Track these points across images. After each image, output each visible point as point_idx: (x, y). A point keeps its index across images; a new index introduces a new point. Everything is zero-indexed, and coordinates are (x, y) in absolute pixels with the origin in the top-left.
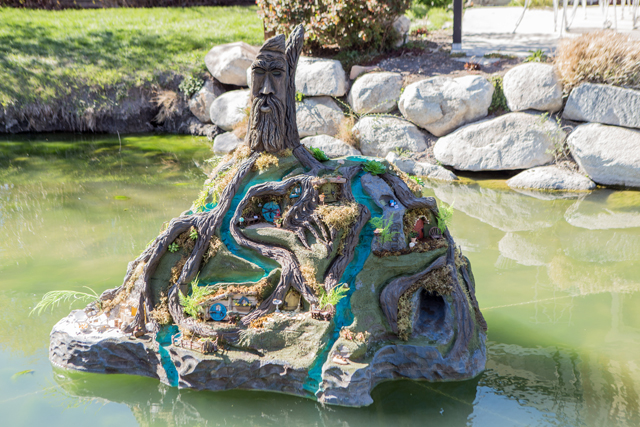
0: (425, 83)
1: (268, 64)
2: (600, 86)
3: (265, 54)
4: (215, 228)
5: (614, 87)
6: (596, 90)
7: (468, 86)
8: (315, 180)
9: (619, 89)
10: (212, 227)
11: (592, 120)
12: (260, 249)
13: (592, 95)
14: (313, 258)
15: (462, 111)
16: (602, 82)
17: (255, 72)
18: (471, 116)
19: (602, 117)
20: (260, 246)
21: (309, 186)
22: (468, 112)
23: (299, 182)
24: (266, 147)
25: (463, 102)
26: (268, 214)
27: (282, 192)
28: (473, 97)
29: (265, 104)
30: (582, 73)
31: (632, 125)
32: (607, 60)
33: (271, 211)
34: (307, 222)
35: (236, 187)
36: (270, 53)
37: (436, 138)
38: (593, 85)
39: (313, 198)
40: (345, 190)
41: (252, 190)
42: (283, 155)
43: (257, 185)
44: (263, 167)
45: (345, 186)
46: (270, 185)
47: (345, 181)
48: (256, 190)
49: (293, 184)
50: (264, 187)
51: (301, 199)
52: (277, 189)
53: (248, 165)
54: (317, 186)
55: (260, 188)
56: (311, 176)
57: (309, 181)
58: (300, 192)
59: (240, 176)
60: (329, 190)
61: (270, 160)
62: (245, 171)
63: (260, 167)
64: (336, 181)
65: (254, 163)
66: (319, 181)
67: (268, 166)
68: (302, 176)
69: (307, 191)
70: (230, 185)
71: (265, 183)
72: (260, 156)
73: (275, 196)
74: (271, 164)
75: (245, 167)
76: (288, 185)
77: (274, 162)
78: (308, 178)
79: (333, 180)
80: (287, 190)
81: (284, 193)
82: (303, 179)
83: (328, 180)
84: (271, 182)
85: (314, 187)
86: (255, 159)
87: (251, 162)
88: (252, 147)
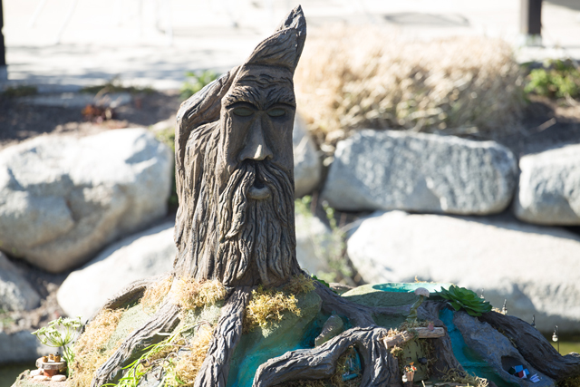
0: (23, 153)
1: (264, 94)
2: (394, 134)
3: (258, 72)
5: (422, 136)
6: (388, 145)
7: (128, 153)
8: (390, 336)
9: (433, 138)
11: (387, 206)
13: (381, 154)
15: (118, 207)
16: (399, 127)
17: (234, 114)
18: (137, 217)
19: (407, 198)
21: (380, 350)
22: (129, 211)
23: (357, 344)
24: (264, 276)
25: (121, 189)
27: (328, 370)
28: (143, 177)
29: (258, 183)
30: (355, 109)
31: (469, 209)
32: (398, 81)
36: (267, 71)
37: (60, 276)
38: (380, 136)
39: (393, 375)
40: (447, 352)
41: (265, 371)
42: (298, 289)
43: (271, 362)
44: (267, 320)
45: (445, 343)
46: (299, 359)
47: (443, 331)
48: (272, 373)
49: (345, 349)
50: (288, 363)
51: (370, 380)
52: (318, 365)
53: (236, 319)
54: (396, 348)
55: (281, 367)
56: (379, 329)
57: (378, 339)
58: (359, 367)
59: (229, 345)
60: (413, 355)
61: (282, 305)
62: (235, 332)
63: (259, 321)
64: (429, 334)
65: (244, 314)
66: (398, 338)
67: (280, 317)
68: (360, 330)
69: (379, 361)
70: (212, 367)
71: (288, 354)
72: (250, 297)
73: (312, 380)
74: (285, 311)
75: (232, 324)
76: (338, 354)
77: (292, 307)
78: (373, 332)
79: (423, 332)
80: (336, 365)
81: (332, 372)
82: (364, 335)
83: (413, 332)
84: (298, 351)
85: (392, 351)
86: (242, 304)
87: (238, 313)
88: (228, 281)
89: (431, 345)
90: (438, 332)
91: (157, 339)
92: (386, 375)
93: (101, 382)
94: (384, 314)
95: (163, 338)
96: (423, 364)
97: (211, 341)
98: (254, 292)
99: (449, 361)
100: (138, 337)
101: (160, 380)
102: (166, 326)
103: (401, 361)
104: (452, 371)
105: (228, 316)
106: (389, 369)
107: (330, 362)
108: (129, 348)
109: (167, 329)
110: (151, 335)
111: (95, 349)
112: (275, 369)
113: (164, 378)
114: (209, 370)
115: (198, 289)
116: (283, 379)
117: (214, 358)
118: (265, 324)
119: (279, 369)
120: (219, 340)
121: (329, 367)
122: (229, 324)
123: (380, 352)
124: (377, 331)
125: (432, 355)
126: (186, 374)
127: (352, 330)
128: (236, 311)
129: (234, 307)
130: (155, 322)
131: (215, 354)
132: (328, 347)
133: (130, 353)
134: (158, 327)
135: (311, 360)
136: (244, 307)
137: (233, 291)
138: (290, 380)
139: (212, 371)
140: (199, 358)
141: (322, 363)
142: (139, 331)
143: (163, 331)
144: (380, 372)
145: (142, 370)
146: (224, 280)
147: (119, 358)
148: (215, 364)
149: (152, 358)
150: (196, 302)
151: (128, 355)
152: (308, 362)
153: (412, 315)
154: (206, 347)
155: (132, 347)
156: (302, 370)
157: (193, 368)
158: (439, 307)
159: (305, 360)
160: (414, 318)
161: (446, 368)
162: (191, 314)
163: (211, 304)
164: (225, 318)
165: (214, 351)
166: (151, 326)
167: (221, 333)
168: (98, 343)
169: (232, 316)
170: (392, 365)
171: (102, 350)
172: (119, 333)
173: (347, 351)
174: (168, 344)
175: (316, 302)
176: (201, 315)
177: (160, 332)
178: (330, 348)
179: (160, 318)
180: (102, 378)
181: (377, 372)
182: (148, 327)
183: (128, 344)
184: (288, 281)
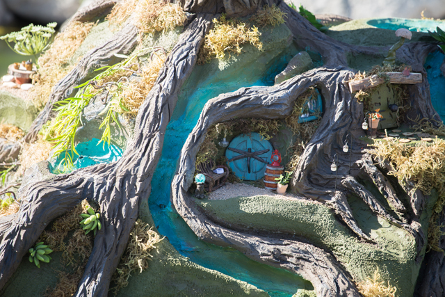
4: (139, 201)
8: (356, 79)
10: (133, 200)
12: (252, 246)
14: (385, 262)
20: (252, 240)
21: (344, 93)
23: (319, 86)
26: (241, 163)
27: (283, 111)
33: (249, 155)
34: (349, 179)
35: (173, 101)
39: (355, 121)
40: (422, 100)
41: (213, 107)
42: (265, 21)
43: (222, 97)
44: (225, 52)
45: (420, 90)
46: (252, 96)
47: (420, 78)
48: (222, 109)
49: (305, 90)
50: (240, 100)
51: (328, 124)
52: (273, 104)
53: (191, 48)
54: (362, 93)
55: (233, 103)
56: (345, 71)
57: (343, 81)
58: (320, 109)
59: (178, 75)
60: (383, 101)
61: (243, 37)
62: (187, 63)
63: (217, 52)
64: (403, 79)
65: (202, 44)
66: (366, 82)
67: (239, 50)
68: (325, 71)
69: (340, 105)
70: (158, 97)
71: (242, 90)
72: (211, 26)
73: (266, 119)
74: (246, 45)
75: (185, 53)
76: (296, 94)
77: (253, 40)
78: (339, 74)
79: (396, 77)
80: (293, 105)
81: (287, 112)
82: (328, 77)
83: (384, 77)
84: (254, 88)
85: (357, 95)
86: (201, 33)
87: (194, 43)
88: (189, 6)
89: (406, 91)
90: (416, 77)
91: (113, 61)
92: (347, 121)
93: (56, 98)
94: (364, 54)
95: (121, 60)
96: (393, 111)
97: (162, 68)
98: (215, 21)
99: (424, 110)
100: (95, 57)
101: (106, 104)
102: (124, 48)
103: (367, 106)
104: (426, 121)
105: (183, 45)
106: (351, 114)
107: (286, 102)
108: (86, 67)
109: (125, 51)
110: (109, 56)
111: (57, 63)
112: (225, 105)
113: (109, 103)
114: (154, 99)
115: (158, 12)
116: (234, 116)
117: (161, 88)
118: (222, 56)
119: (229, 105)
120: (170, 68)
121: (284, 108)
122: (182, 52)
123: (343, 96)
124: (343, 73)
125: (405, 102)
126: (132, 101)
127: (315, 70)
128: (192, 40)
129: (191, 36)
130: (115, 43)
131: (162, 83)
132: (286, 86)
133: (86, 72)
134: (116, 48)
135: (265, 98)
136: (203, 36)
137: (194, 17)
138: (241, 118)
139: (157, 101)
140: (147, 86)
141: (277, 103)
142: (97, 50)
143: (121, 52)
144: (340, 117)
145: (92, 92)
146: (186, 6)
147: (76, 76)
148: (161, 94)
149: (105, 80)
150: (155, 25)
151: (84, 74)
152: (262, 100)
153: (390, 58)
154: (155, 75)
155: (88, 66)
156: (254, 109)
157: (140, 96)
158: (429, 49)
159: (258, 98)
160: (392, 60)
161: (418, 117)
162: (150, 38)
163: (169, 30)
164: (179, 46)
165: (162, 80)
166: (110, 46)
167: (173, 62)
168: (61, 57)
169: (188, 45)
170: (355, 110)
171: (65, 65)
172: (83, 49)
173: (308, 92)
174: (122, 68)
175: (285, 37)
176: (160, 40)
177: (118, 53)
178: (288, 88)
179: (121, 38)
180: (57, 95)
181: (337, 116)
182: (107, 47)
183: (85, 62)
184: (255, 11)
